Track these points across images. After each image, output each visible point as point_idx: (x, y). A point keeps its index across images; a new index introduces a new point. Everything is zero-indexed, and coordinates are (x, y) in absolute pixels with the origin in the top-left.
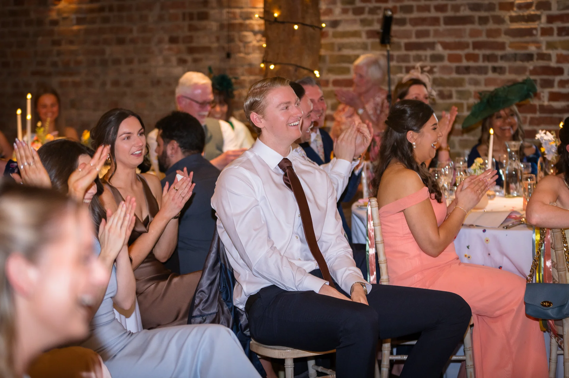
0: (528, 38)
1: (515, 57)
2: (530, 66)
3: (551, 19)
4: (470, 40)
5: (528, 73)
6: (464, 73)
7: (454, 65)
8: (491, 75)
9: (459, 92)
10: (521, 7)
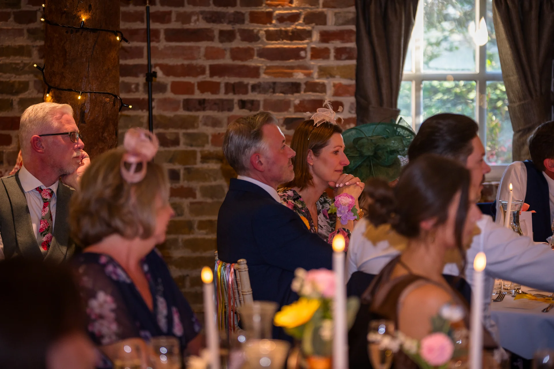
0: (291, 62)
1: (273, 87)
2: (295, 99)
3: (326, 37)
4: (207, 63)
5: (292, 109)
6: (198, 110)
7: (182, 97)
8: (237, 112)
9: (188, 136)
10: (281, 19)
